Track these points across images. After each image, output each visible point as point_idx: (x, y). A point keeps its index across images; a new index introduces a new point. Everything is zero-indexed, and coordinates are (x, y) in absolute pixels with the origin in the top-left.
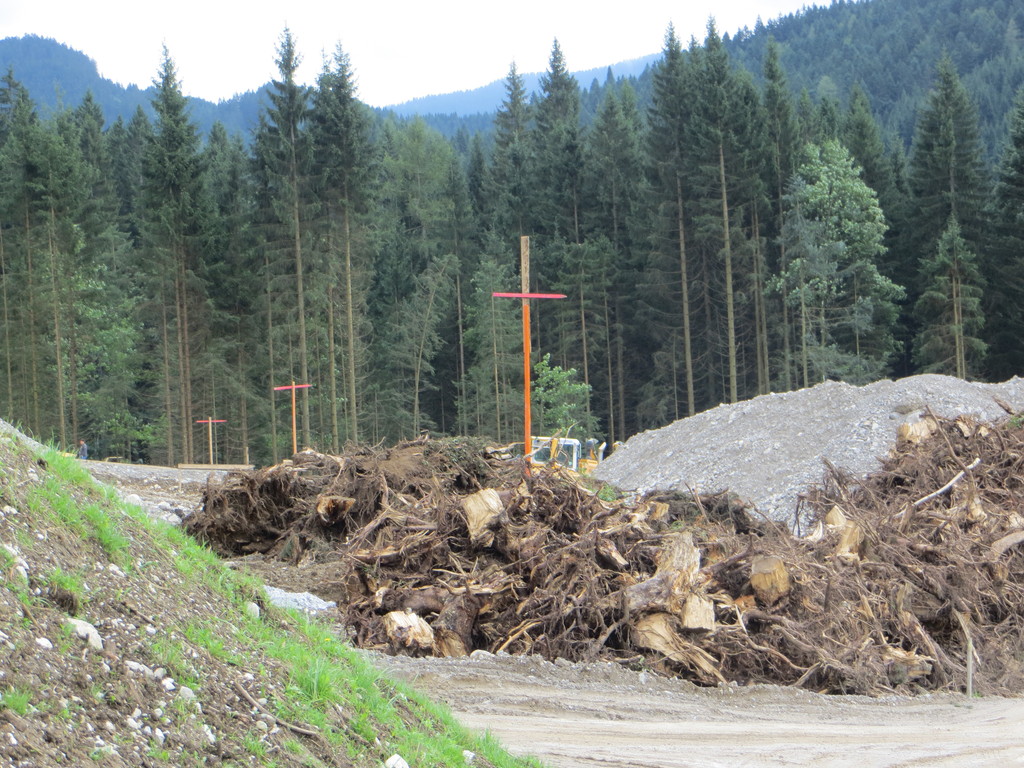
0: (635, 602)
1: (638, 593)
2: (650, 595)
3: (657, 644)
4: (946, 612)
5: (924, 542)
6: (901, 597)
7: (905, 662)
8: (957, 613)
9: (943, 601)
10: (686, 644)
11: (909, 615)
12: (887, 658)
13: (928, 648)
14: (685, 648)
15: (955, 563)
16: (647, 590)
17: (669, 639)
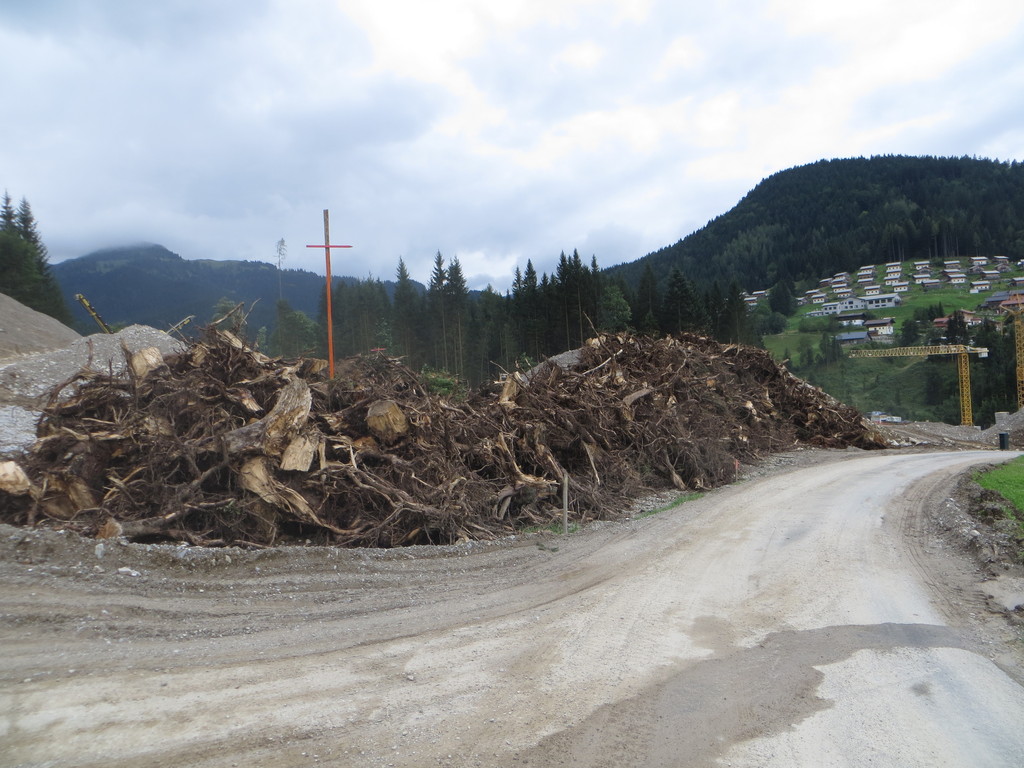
0: (236, 445)
1: (239, 437)
2: (251, 439)
3: (255, 486)
4: (577, 444)
5: (565, 393)
6: (537, 434)
7: (534, 485)
8: (586, 445)
9: (574, 435)
10: (281, 486)
11: (543, 447)
12: (520, 482)
13: (556, 473)
14: (277, 490)
15: (584, 408)
16: (248, 433)
17: (265, 482)
